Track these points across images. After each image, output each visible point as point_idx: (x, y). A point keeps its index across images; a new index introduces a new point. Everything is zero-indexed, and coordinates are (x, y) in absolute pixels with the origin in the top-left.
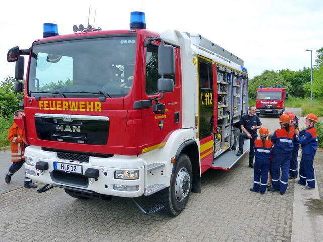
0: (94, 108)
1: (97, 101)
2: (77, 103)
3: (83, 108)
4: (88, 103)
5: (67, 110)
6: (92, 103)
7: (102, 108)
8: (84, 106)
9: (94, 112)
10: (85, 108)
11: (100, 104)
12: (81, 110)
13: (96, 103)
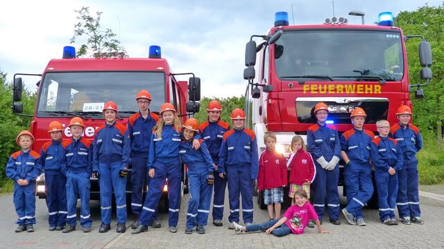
0: (373, 91)
1: (377, 84)
2: (354, 86)
3: (361, 91)
4: (366, 86)
5: (342, 92)
6: (371, 86)
7: (381, 91)
8: (362, 89)
9: (373, 94)
10: (364, 90)
11: (379, 87)
12: (359, 92)
13: (376, 86)
